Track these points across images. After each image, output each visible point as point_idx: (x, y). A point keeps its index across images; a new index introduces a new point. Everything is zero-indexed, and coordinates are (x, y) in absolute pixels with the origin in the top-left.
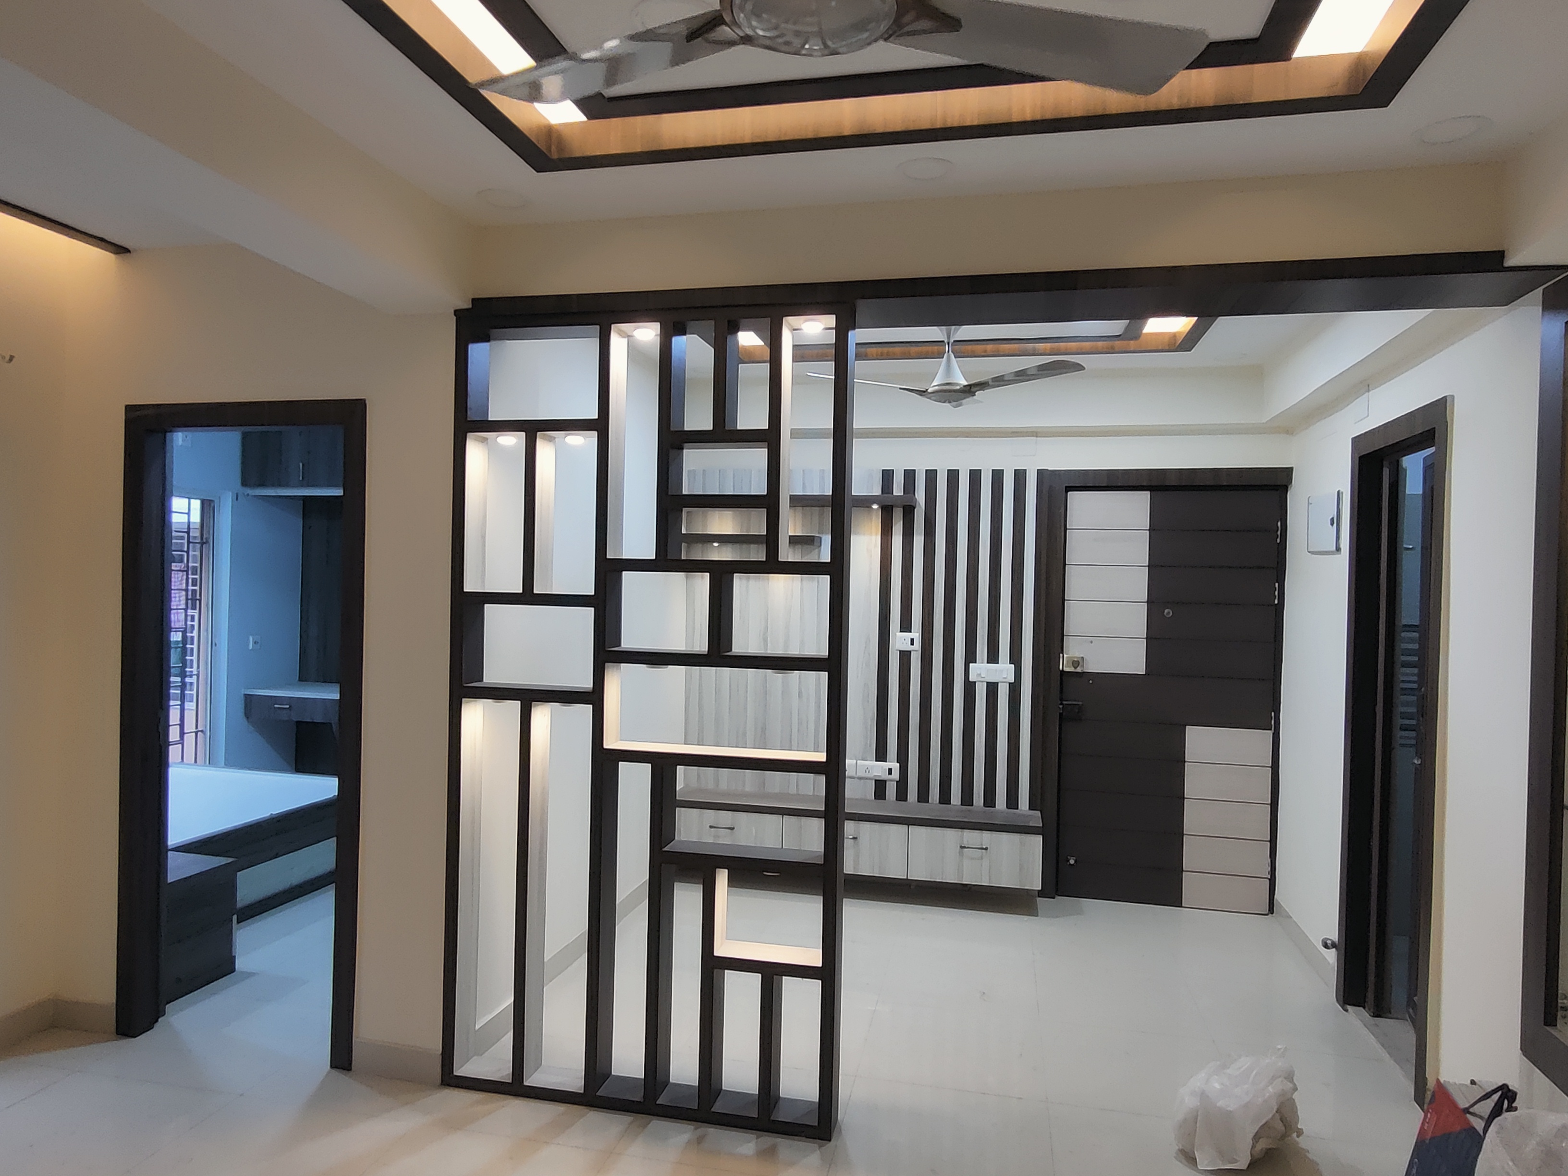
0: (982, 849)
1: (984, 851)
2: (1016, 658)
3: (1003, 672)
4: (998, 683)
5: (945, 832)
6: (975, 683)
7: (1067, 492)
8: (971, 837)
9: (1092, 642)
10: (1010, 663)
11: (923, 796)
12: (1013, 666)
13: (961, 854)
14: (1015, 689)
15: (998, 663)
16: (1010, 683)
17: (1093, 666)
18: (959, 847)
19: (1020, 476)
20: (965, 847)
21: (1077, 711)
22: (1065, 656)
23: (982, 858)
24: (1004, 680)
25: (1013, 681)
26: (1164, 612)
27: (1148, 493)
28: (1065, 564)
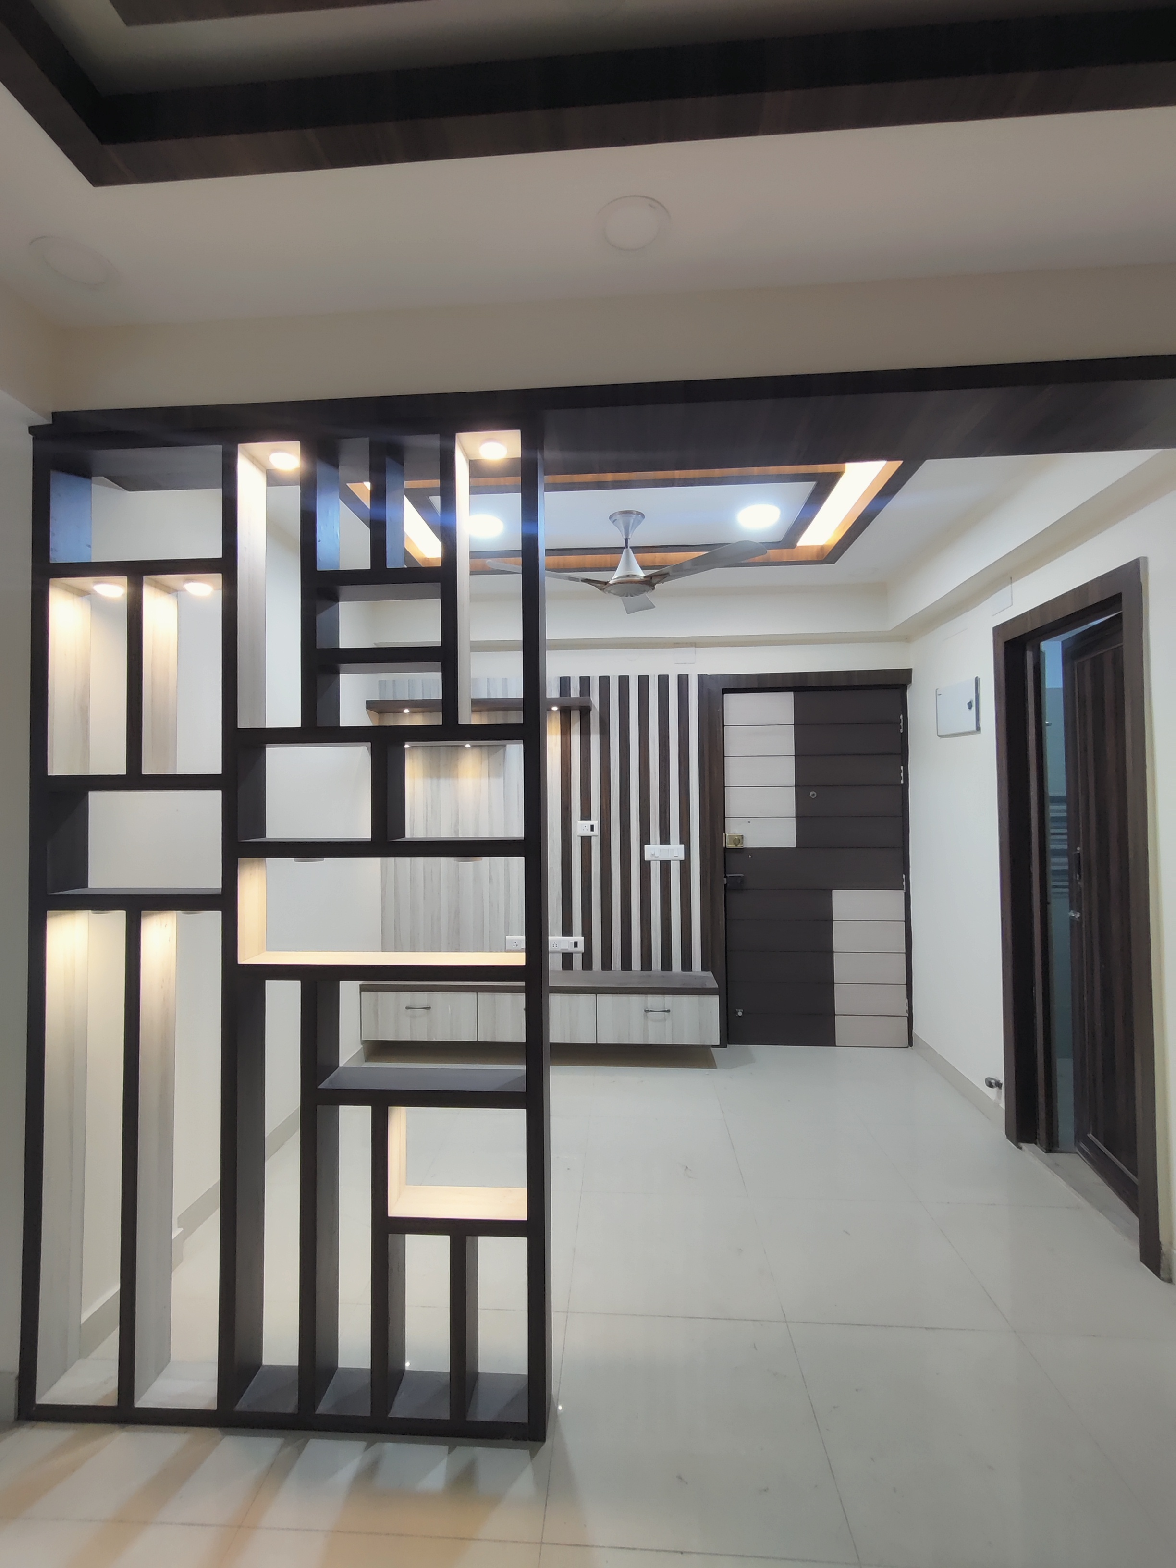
0: (665, 1011)
1: (666, 1013)
2: (685, 839)
3: (674, 851)
4: (670, 861)
5: (630, 998)
6: (650, 862)
7: (723, 694)
8: (654, 1001)
9: (749, 822)
10: (680, 844)
11: (607, 964)
12: (683, 845)
13: (646, 1017)
14: (685, 865)
15: (670, 844)
16: (680, 861)
17: (751, 843)
18: (643, 1011)
19: (683, 681)
20: (648, 1011)
21: (739, 882)
22: (727, 835)
23: (665, 1020)
24: (676, 858)
25: (683, 859)
26: (810, 794)
27: (792, 693)
28: (724, 756)
